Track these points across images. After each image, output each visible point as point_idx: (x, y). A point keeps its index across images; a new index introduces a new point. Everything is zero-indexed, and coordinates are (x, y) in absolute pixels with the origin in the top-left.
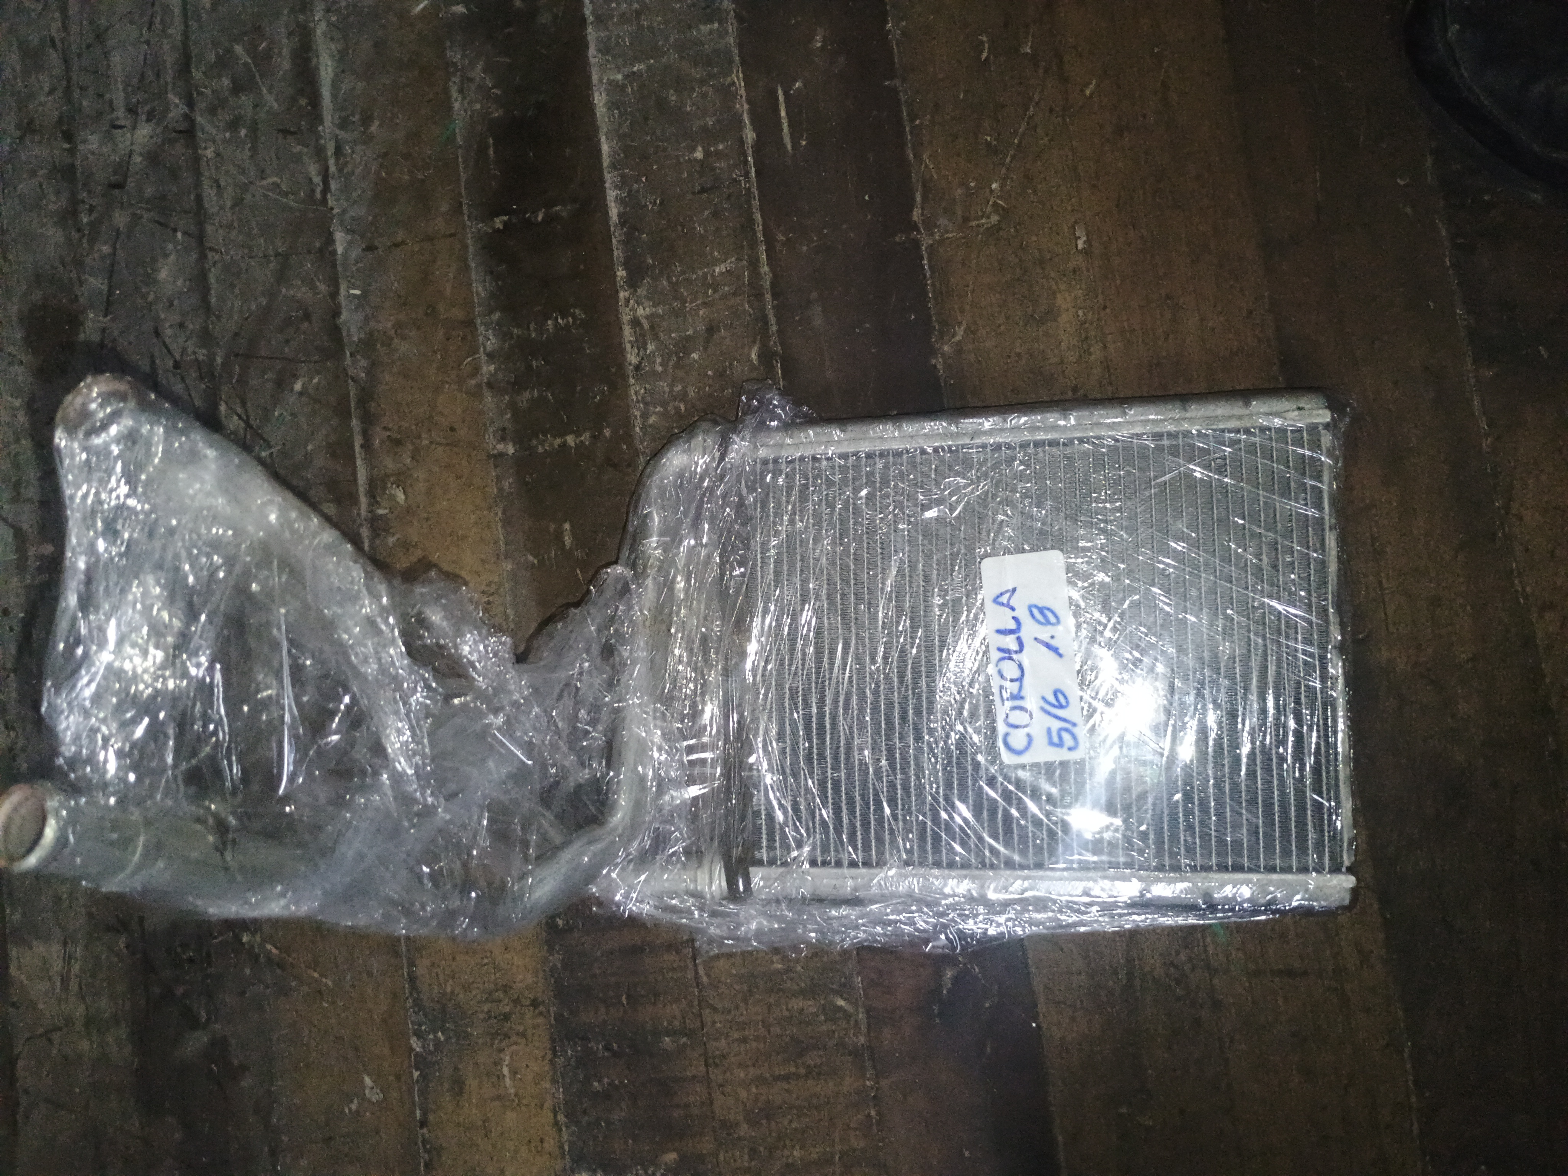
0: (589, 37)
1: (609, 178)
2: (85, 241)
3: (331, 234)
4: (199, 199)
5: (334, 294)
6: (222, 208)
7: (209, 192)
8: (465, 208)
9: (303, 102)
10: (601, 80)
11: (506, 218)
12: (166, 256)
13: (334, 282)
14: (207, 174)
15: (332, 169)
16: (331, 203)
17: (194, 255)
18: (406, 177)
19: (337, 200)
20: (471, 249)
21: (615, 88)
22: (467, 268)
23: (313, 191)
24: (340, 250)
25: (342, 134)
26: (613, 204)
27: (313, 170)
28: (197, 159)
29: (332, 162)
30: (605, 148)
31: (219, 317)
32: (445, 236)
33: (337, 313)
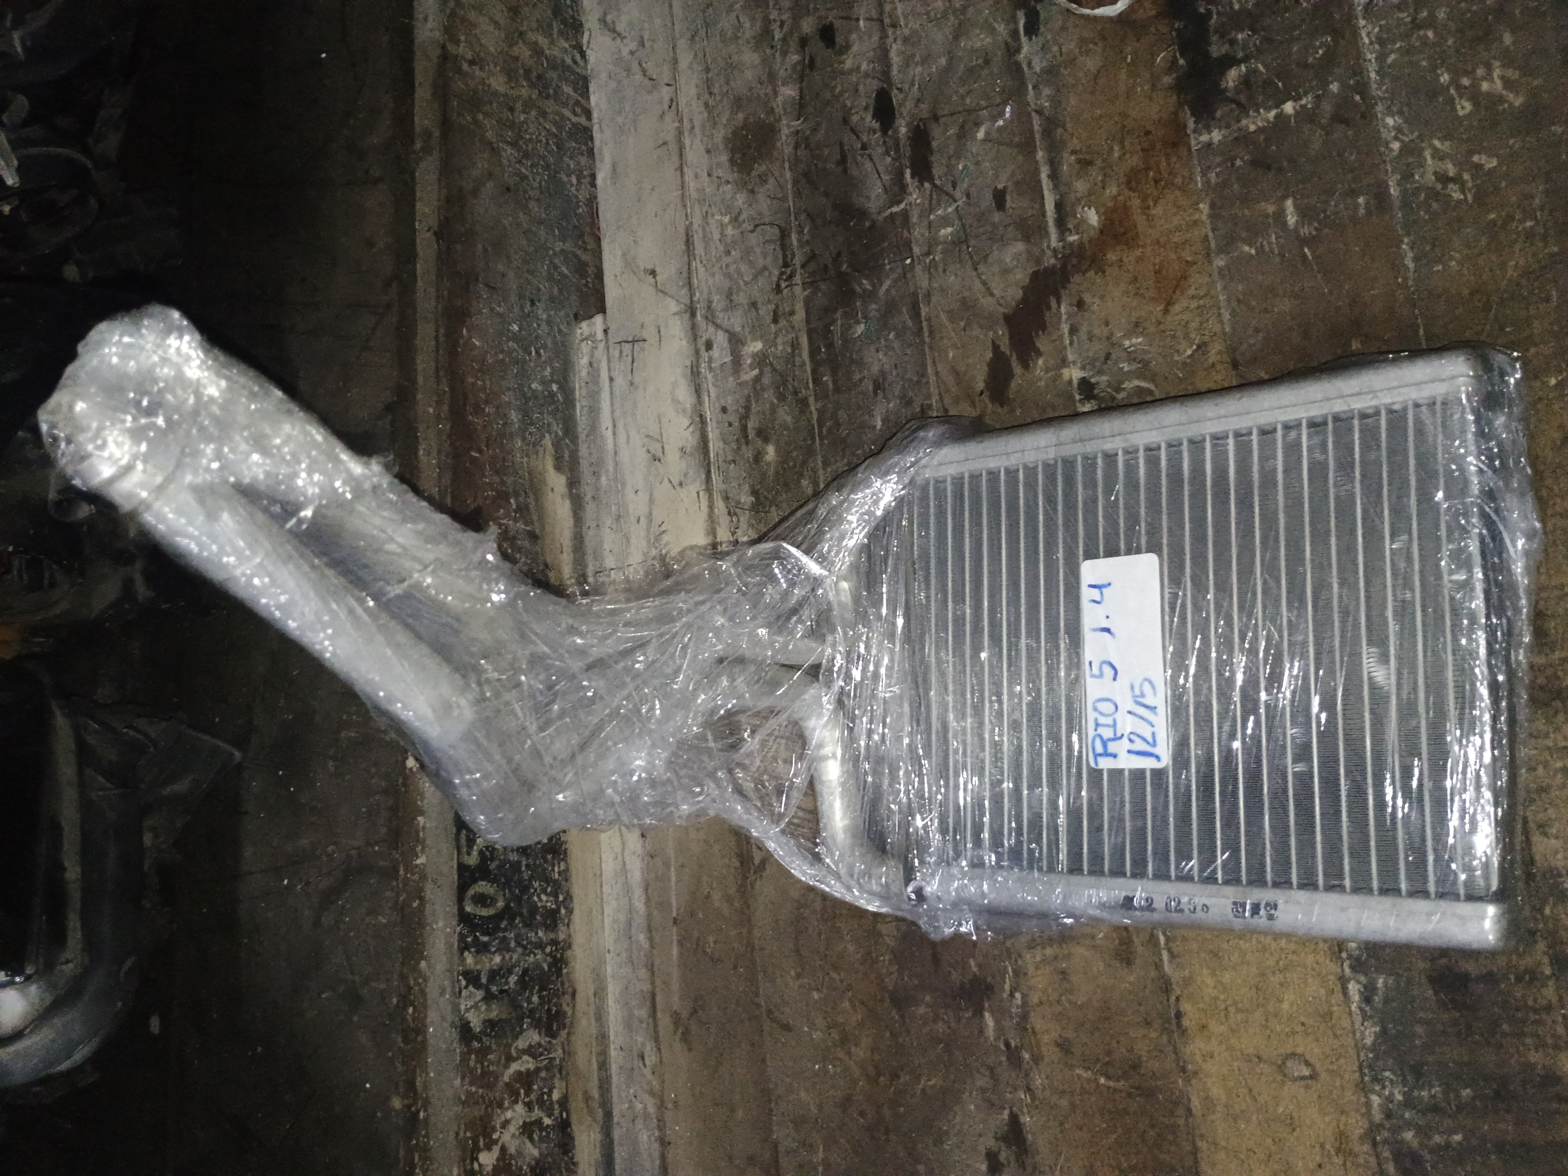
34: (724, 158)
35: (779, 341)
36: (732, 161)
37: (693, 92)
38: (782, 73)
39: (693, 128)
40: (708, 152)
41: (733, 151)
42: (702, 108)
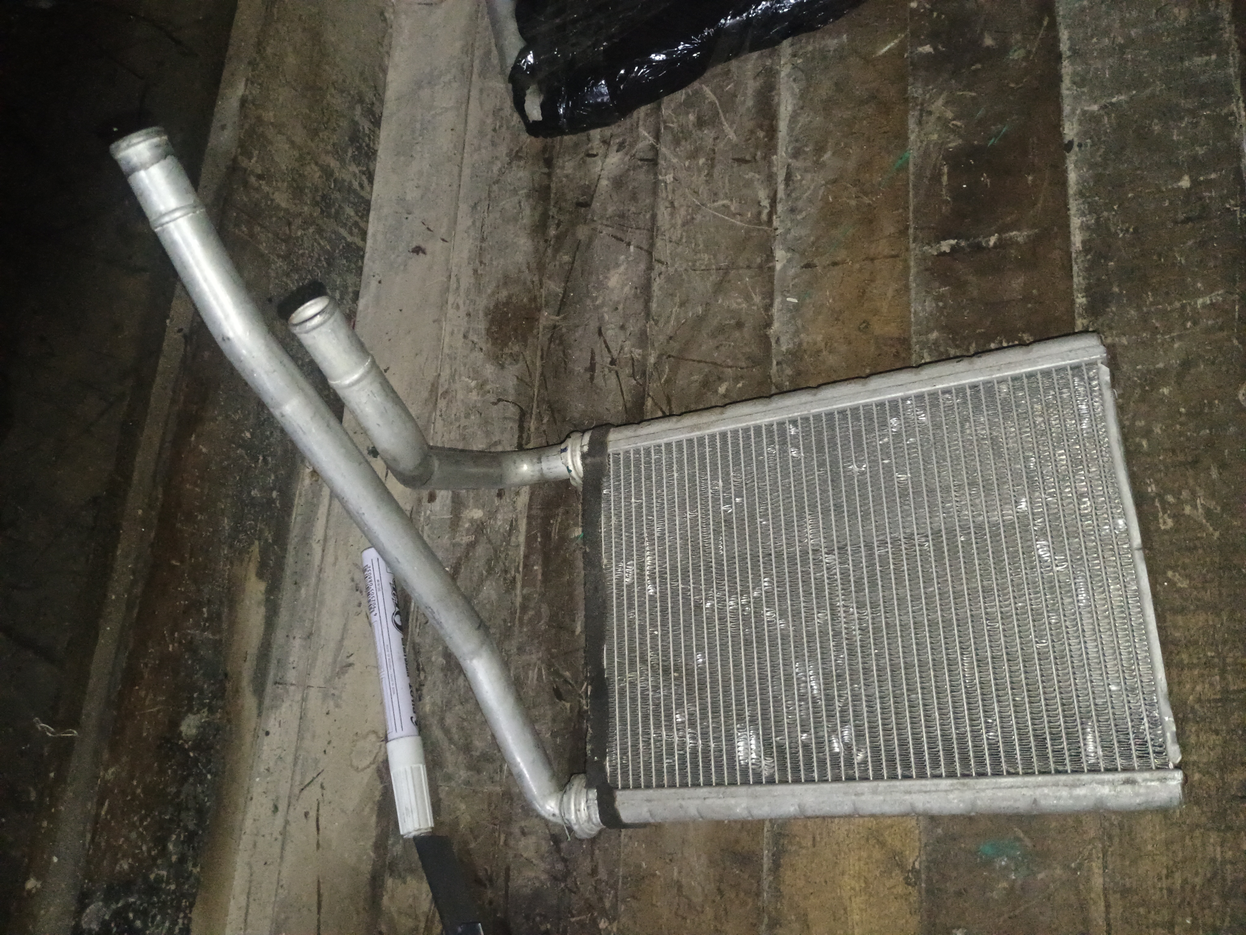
0: (1063, 71)
1: (1074, 206)
2: (549, 251)
3: (772, 251)
4: (654, 217)
5: (768, 307)
6: (674, 226)
7: (663, 214)
8: (911, 231)
9: (761, 134)
10: (1073, 111)
11: (953, 242)
12: (617, 265)
13: (770, 295)
14: (664, 195)
15: (781, 194)
16: (776, 223)
17: (642, 266)
18: (853, 203)
19: (782, 221)
20: (913, 271)
21: (1088, 119)
22: (907, 288)
23: (760, 213)
24: (778, 266)
25: (795, 163)
26: (1077, 232)
27: (763, 195)
28: (656, 183)
29: (781, 187)
30: (1072, 177)
31: (657, 322)
32: (886, 257)
33: (769, 325)
34: (482, 325)
35: (500, 516)
36: (488, 330)
37: (465, 255)
38: (550, 267)
39: (458, 288)
40: (469, 315)
41: (492, 322)
42: (471, 272)
